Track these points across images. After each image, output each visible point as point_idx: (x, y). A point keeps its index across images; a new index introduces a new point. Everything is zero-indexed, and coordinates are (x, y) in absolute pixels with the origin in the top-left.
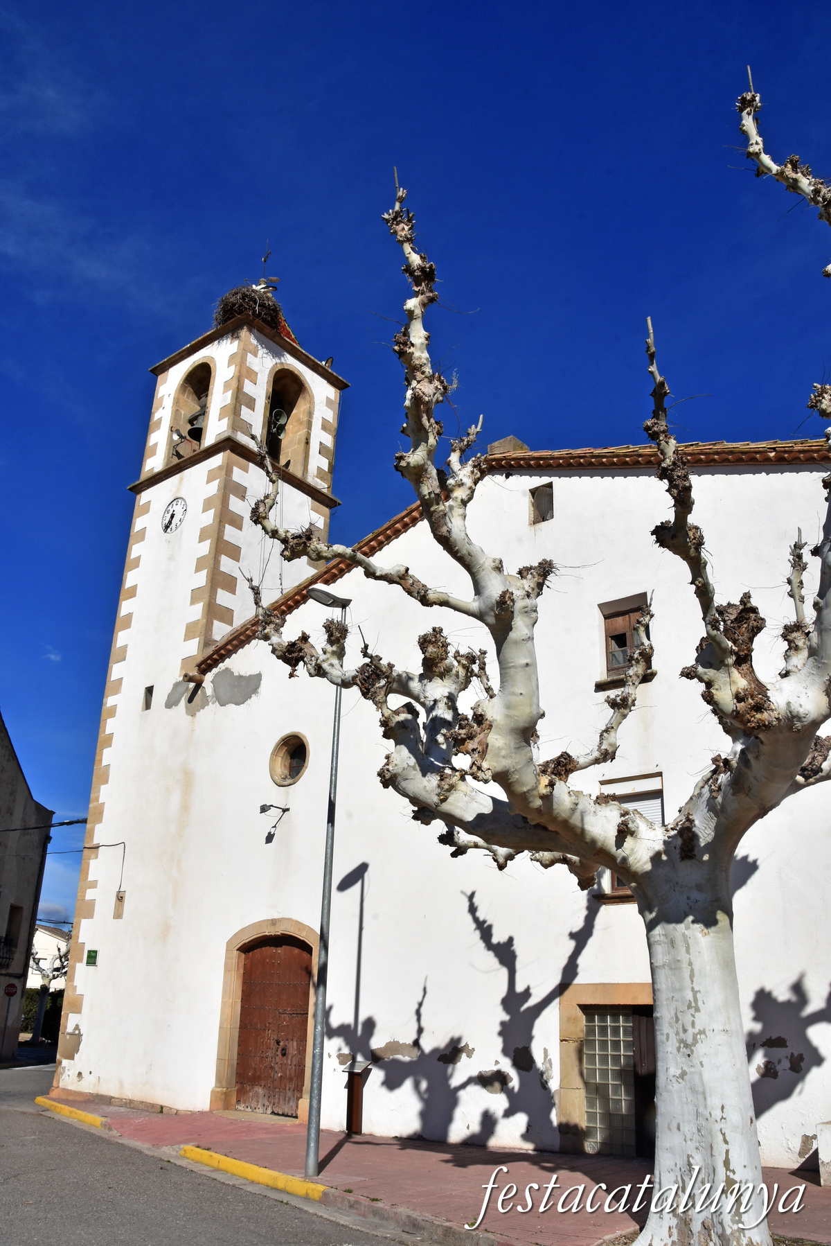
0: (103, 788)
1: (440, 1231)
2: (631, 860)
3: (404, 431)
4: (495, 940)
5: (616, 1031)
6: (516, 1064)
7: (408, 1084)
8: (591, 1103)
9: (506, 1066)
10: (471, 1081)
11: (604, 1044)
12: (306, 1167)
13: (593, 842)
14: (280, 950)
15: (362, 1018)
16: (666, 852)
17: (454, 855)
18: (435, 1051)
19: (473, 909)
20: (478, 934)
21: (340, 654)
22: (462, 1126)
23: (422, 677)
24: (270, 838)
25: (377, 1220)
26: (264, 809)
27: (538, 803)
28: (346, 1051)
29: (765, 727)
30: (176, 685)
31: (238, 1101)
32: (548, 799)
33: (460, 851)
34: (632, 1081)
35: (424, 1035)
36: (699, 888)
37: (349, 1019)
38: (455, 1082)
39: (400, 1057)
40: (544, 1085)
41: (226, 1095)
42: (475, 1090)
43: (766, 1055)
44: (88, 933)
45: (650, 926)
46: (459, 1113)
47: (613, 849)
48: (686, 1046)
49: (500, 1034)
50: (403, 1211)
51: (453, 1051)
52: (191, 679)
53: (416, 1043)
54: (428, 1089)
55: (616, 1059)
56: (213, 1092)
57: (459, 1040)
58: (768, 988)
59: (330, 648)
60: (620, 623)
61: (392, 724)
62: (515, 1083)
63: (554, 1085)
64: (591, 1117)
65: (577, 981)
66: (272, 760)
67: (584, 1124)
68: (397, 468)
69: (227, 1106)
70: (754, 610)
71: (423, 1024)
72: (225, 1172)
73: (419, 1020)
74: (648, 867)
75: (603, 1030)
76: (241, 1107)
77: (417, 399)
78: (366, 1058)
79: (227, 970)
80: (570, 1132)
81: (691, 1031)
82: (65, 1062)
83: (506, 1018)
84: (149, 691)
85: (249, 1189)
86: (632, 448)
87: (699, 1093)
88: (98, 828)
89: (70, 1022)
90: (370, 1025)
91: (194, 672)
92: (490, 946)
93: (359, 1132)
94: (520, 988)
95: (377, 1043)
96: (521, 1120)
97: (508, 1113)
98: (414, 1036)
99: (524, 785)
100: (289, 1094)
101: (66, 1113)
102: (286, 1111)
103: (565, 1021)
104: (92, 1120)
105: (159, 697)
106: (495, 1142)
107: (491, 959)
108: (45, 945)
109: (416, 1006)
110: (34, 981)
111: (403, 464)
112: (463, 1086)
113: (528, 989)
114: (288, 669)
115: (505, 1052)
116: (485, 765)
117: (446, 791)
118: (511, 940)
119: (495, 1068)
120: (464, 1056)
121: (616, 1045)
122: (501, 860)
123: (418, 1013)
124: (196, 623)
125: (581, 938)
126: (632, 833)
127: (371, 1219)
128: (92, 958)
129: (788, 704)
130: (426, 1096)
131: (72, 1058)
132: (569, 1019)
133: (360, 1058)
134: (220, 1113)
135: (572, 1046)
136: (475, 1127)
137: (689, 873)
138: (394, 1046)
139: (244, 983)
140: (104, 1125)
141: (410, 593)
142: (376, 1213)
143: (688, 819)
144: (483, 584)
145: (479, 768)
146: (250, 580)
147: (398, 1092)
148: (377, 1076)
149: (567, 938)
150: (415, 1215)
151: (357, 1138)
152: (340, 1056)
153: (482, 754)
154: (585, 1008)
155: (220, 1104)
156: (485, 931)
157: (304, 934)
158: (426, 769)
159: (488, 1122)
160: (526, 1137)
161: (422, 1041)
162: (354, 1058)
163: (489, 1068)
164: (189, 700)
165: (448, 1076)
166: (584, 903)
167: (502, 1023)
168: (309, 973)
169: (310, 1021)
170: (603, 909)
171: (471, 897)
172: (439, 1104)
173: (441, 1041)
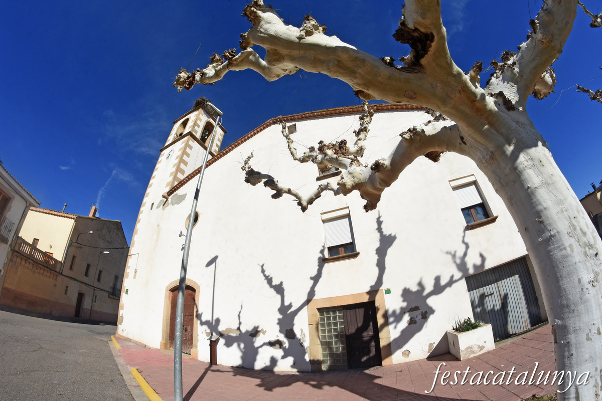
0: (136, 236)
4: (274, 284)
5: (335, 318)
6: (287, 336)
7: (235, 345)
8: (324, 350)
9: (282, 338)
10: (264, 344)
11: (329, 325)
15: (215, 318)
17: (274, 197)
18: (247, 332)
19: (263, 271)
20: (266, 281)
22: (261, 363)
28: (208, 331)
30: (161, 201)
31: (170, 346)
34: (344, 339)
35: (241, 325)
37: (210, 318)
38: (257, 344)
39: (232, 334)
40: (301, 345)
41: (165, 344)
42: (267, 348)
43: (409, 315)
44: (127, 284)
46: (259, 357)
49: (278, 324)
51: (255, 333)
52: (165, 198)
53: (239, 329)
54: (244, 348)
55: (336, 330)
56: (161, 342)
57: (258, 327)
58: (407, 287)
62: (286, 344)
63: (306, 344)
64: (324, 356)
65: (315, 298)
66: (186, 221)
67: (321, 359)
69: (166, 348)
71: (241, 321)
73: (239, 319)
75: (329, 319)
76: (171, 349)
78: (217, 334)
79: (165, 298)
80: (316, 363)
82: (119, 326)
83: (281, 317)
84: (153, 204)
88: (133, 249)
89: (121, 312)
90: (218, 321)
91: (166, 195)
92: (271, 286)
93: (216, 364)
94: (287, 303)
95: (221, 328)
96: (290, 360)
97: (283, 357)
98: (238, 326)
100: (188, 346)
102: (187, 352)
103: (310, 316)
105: (155, 206)
106: (277, 370)
107: (272, 291)
109: (238, 313)
112: (261, 346)
113: (291, 304)
115: (281, 331)
118: (282, 283)
119: (276, 339)
120: (261, 333)
121: (335, 324)
122: (304, 203)
123: (239, 316)
125: (316, 279)
128: (127, 291)
130: (243, 350)
131: (121, 325)
132: (313, 315)
133: (214, 334)
134: (164, 350)
135: (314, 326)
136: (268, 363)
138: (229, 330)
139: (172, 303)
147: (231, 348)
148: (222, 341)
149: (310, 279)
151: (214, 367)
152: (206, 333)
154: (320, 310)
155: (163, 347)
156: (269, 280)
157: (193, 284)
159: (274, 361)
160: (293, 366)
161: (241, 328)
162: (212, 334)
163: (273, 339)
164: (164, 205)
165: (253, 343)
166: (317, 263)
167: (279, 319)
168: (194, 300)
169: (195, 319)
170: (326, 265)
171: (262, 266)
172: (250, 354)
173: (250, 328)
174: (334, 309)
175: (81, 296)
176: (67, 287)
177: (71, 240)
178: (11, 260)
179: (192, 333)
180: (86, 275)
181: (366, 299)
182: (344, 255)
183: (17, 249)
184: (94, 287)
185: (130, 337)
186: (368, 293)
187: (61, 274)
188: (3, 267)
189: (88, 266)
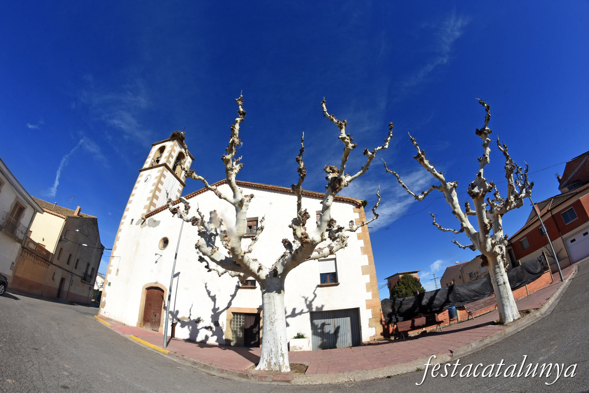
0: (117, 242)
1: (203, 365)
2: (261, 276)
3: (226, 150)
4: (211, 295)
5: (240, 319)
6: (215, 325)
7: (187, 327)
8: (233, 335)
9: (212, 325)
10: (203, 328)
11: (237, 322)
12: (163, 345)
13: (251, 270)
14: (156, 291)
15: (176, 310)
16: (269, 275)
17: (208, 271)
18: (194, 320)
19: (206, 287)
20: (207, 293)
21: (187, 213)
22: (200, 338)
23: (208, 223)
24: (156, 262)
25: (184, 361)
26: (156, 254)
27: (241, 258)
28: (171, 317)
29: (307, 242)
30: (139, 220)
32: (243, 257)
33: (210, 270)
34: (244, 330)
36: (277, 284)
37: (172, 310)
38: (198, 328)
39: (185, 320)
40: (222, 330)
41: (141, 324)
42: (204, 330)
44: (109, 278)
45: (263, 293)
46: (199, 335)
47: (256, 273)
48: (272, 323)
49: (211, 317)
50: (192, 359)
51: (198, 321)
52: (143, 219)
53: (189, 318)
54: (191, 329)
55: (240, 325)
56: (137, 323)
57: (200, 318)
59: (185, 211)
60: (251, 223)
61: (201, 231)
62: (214, 329)
63: (224, 330)
64: (233, 338)
65: (231, 306)
66: (160, 243)
67: (231, 339)
68: (222, 159)
69: (141, 327)
70: (308, 213)
71: (191, 313)
72: (142, 343)
74: (265, 278)
75: (237, 318)
76: (144, 327)
77: (233, 141)
78: (176, 320)
79: (142, 293)
80: (228, 341)
81: (273, 319)
82: (101, 309)
83: (213, 314)
84: (133, 220)
85: (148, 349)
86: (260, 184)
87: (275, 334)
88: (115, 252)
89: (103, 299)
90: (177, 312)
91: (144, 217)
92: (210, 296)
93: (174, 337)
94: (216, 307)
95: (179, 316)
96: (215, 338)
97: (212, 336)
98: (189, 316)
99: (238, 252)
100: (156, 326)
101: (102, 321)
102: (156, 330)
103: (228, 315)
104: (108, 324)
105: (134, 222)
106: (208, 342)
107: (210, 299)
108: (99, 279)
110: (96, 288)
111: (224, 158)
112: (201, 329)
113: (219, 308)
114: (173, 215)
115: (212, 322)
116: (229, 245)
117: (213, 252)
118: (215, 295)
120: (202, 322)
121: (240, 322)
122: (220, 274)
123: (190, 310)
124: (147, 205)
125: (233, 296)
126: (262, 269)
127: (182, 360)
128: (109, 284)
129: (313, 238)
131: (103, 308)
132: (229, 315)
133: (174, 319)
134: (139, 328)
135: (229, 321)
136: (204, 339)
137: (275, 280)
138: (184, 318)
139: (147, 297)
140: (110, 326)
141: (216, 194)
142: (184, 359)
143: (275, 267)
144: (237, 195)
145: (227, 245)
146: (167, 191)
147: (184, 328)
148: (179, 324)
149: (230, 296)
150: (195, 361)
151: (173, 338)
153: (229, 241)
154: (233, 313)
155: (139, 326)
156: (209, 293)
157: (162, 287)
158: (208, 245)
159: (207, 338)
160: (216, 341)
161: (191, 317)
162: (173, 319)
163: (208, 325)
164: (142, 224)
165: (197, 326)
166: (235, 288)
167: (212, 315)
168: (163, 298)
169: (163, 309)
170: (239, 290)
171: (206, 284)
172: (194, 332)
173: (196, 318)
174: (240, 314)
175: (63, 280)
176: (54, 273)
177: (61, 236)
178: (21, 255)
179: (160, 318)
180: (68, 263)
181: (256, 312)
182: (250, 286)
183: (25, 246)
184: (72, 273)
185: (112, 317)
186: (257, 309)
187: (52, 263)
188: (16, 260)
189: (70, 255)
